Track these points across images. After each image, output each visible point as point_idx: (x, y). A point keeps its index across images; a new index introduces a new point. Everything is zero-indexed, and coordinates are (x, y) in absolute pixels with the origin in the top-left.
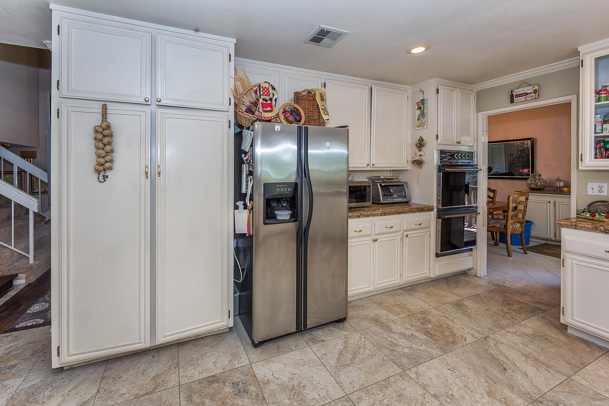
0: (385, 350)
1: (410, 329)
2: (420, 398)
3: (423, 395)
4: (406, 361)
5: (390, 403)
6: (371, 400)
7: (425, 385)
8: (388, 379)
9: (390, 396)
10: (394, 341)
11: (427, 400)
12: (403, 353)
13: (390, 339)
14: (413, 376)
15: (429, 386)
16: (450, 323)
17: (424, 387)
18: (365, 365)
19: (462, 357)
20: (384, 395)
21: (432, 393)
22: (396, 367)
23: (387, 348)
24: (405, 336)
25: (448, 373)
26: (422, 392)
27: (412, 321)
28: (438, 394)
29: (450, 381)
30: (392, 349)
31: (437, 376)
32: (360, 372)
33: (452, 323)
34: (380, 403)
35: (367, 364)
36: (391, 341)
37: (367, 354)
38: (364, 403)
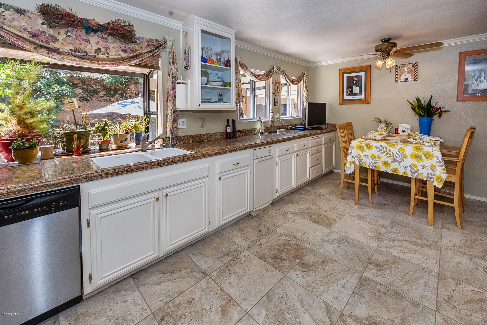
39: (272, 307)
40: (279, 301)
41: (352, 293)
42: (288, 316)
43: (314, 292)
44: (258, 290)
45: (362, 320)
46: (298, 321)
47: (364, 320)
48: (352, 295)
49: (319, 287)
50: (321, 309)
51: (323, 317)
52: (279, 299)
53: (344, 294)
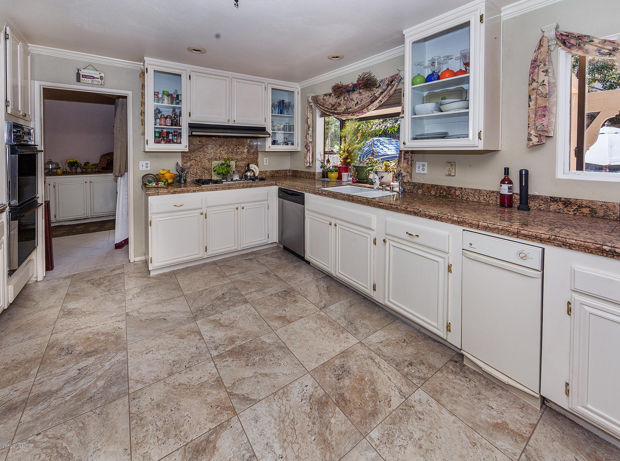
0: (84, 409)
1: (68, 369)
2: (168, 388)
3: (166, 384)
4: (116, 388)
5: (163, 419)
6: (151, 441)
7: (155, 379)
8: (131, 415)
9: (156, 417)
10: (75, 394)
11: (172, 382)
12: (101, 388)
13: (69, 397)
14: (140, 386)
15: (158, 376)
16: (88, 330)
17: (157, 380)
18: (93, 442)
19: (138, 339)
20: (152, 424)
21: (166, 376)
22: (118, 402)
23: (83, 405)
24: (75, 378)
25: (150, 356)
26: (162, 384)
27: (56, 362)
28: (169, 371)
29: (160, 357)
30: (86, 399)
31: (150, 365)
32: (103, 450)
33: (91, 328)
34: (159, 431)
35: (94, 438)
36: (73, 397)
37: (75, 435)
38: (153, 451)
39: (271, 348)
40: (275, 356)
41: (253, 451)
42: (258, 358)
43: (274, 395)
44: (294, 342)
45: (217, 434)
46: (250, 364)
47: (216, 437)
48: (251, 448)
49: (280, 406)
50: (251, 392)
51: (242, 389)
52: (278, 356)
53: (257, 435)
